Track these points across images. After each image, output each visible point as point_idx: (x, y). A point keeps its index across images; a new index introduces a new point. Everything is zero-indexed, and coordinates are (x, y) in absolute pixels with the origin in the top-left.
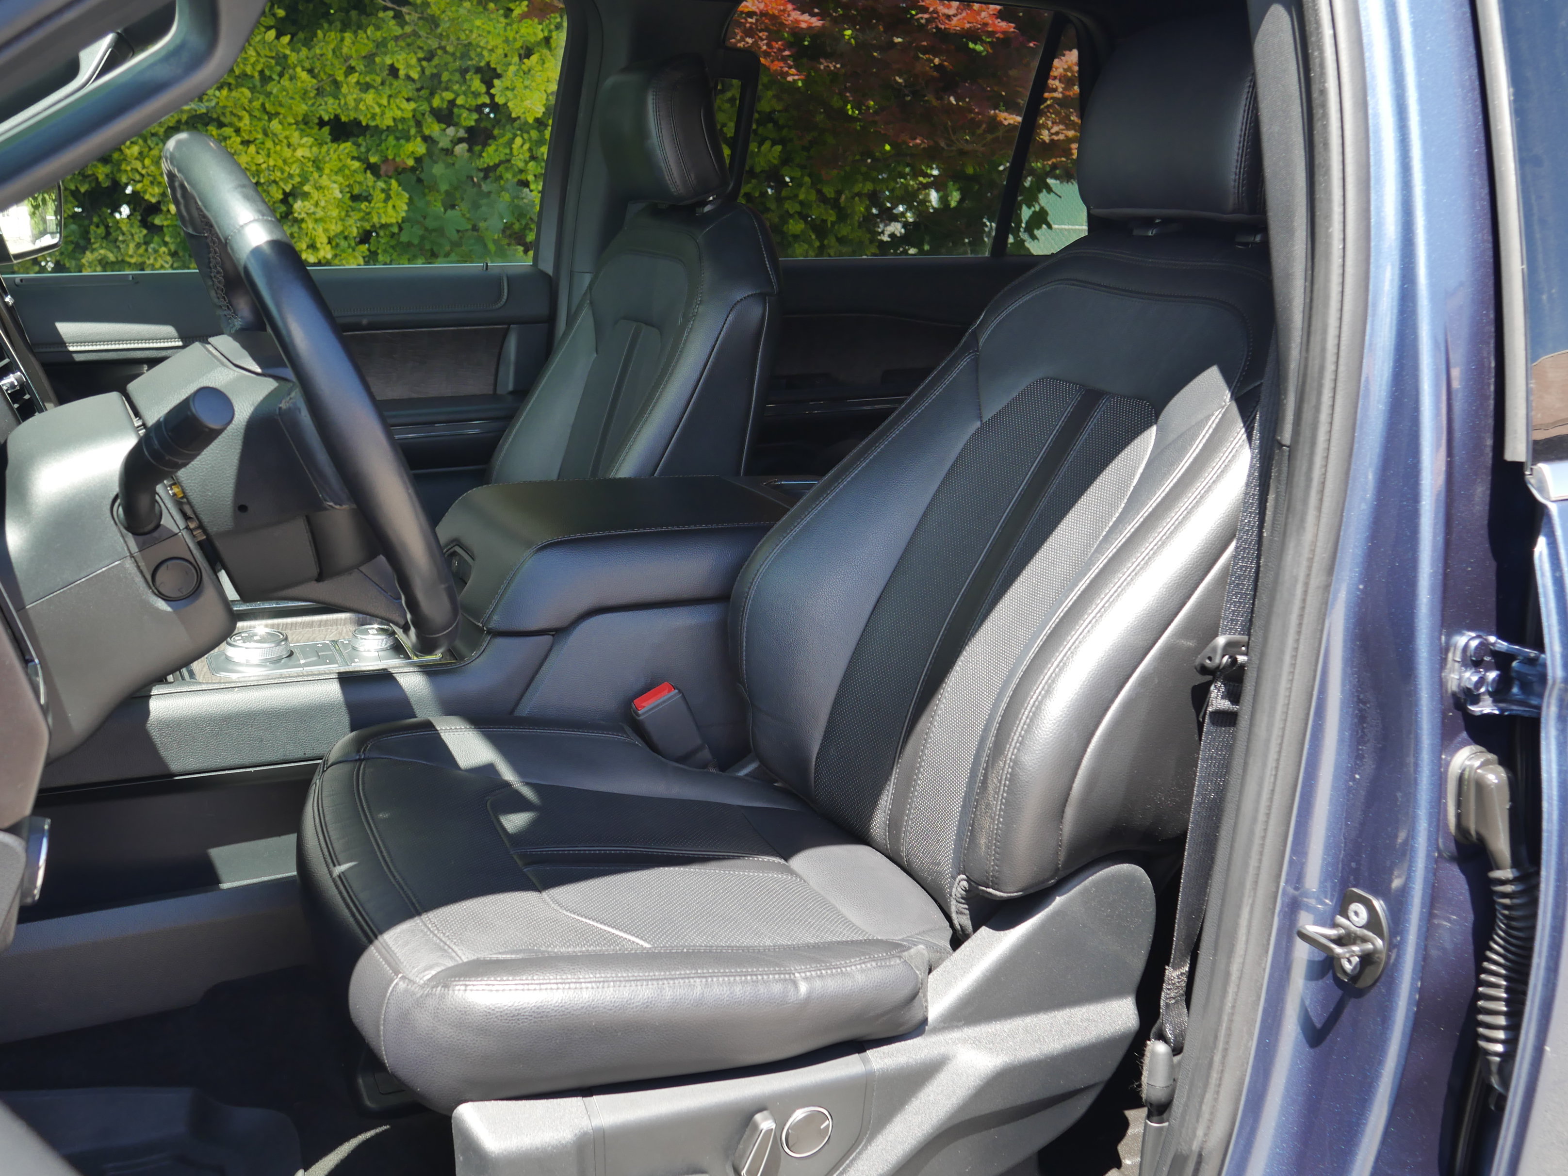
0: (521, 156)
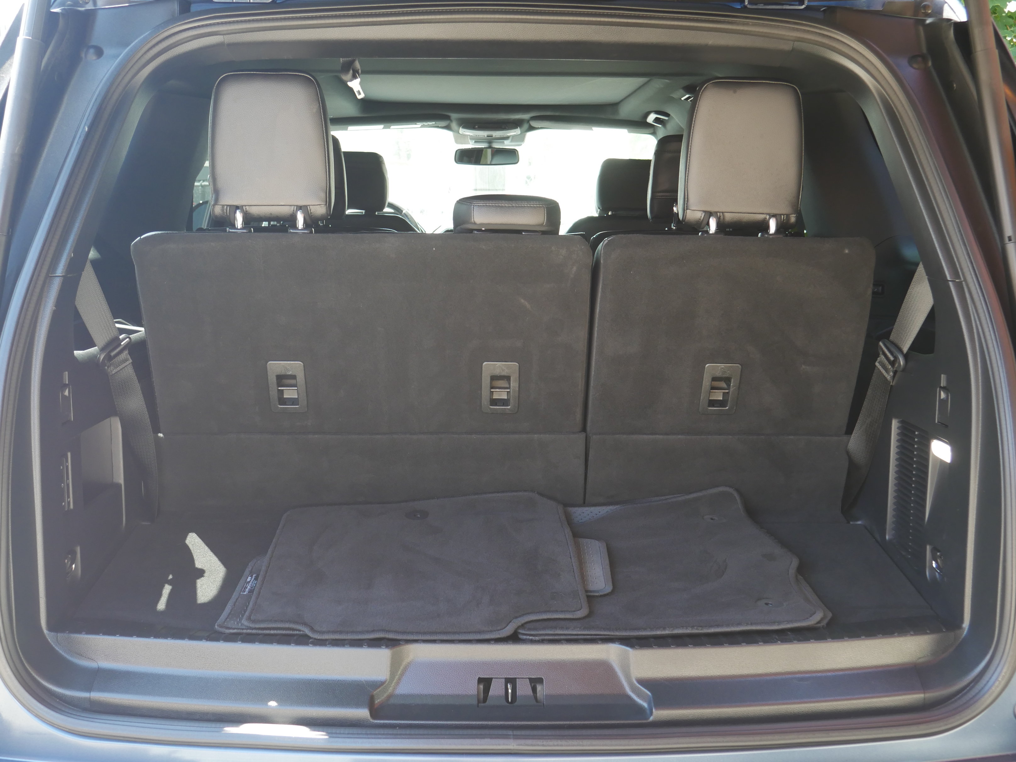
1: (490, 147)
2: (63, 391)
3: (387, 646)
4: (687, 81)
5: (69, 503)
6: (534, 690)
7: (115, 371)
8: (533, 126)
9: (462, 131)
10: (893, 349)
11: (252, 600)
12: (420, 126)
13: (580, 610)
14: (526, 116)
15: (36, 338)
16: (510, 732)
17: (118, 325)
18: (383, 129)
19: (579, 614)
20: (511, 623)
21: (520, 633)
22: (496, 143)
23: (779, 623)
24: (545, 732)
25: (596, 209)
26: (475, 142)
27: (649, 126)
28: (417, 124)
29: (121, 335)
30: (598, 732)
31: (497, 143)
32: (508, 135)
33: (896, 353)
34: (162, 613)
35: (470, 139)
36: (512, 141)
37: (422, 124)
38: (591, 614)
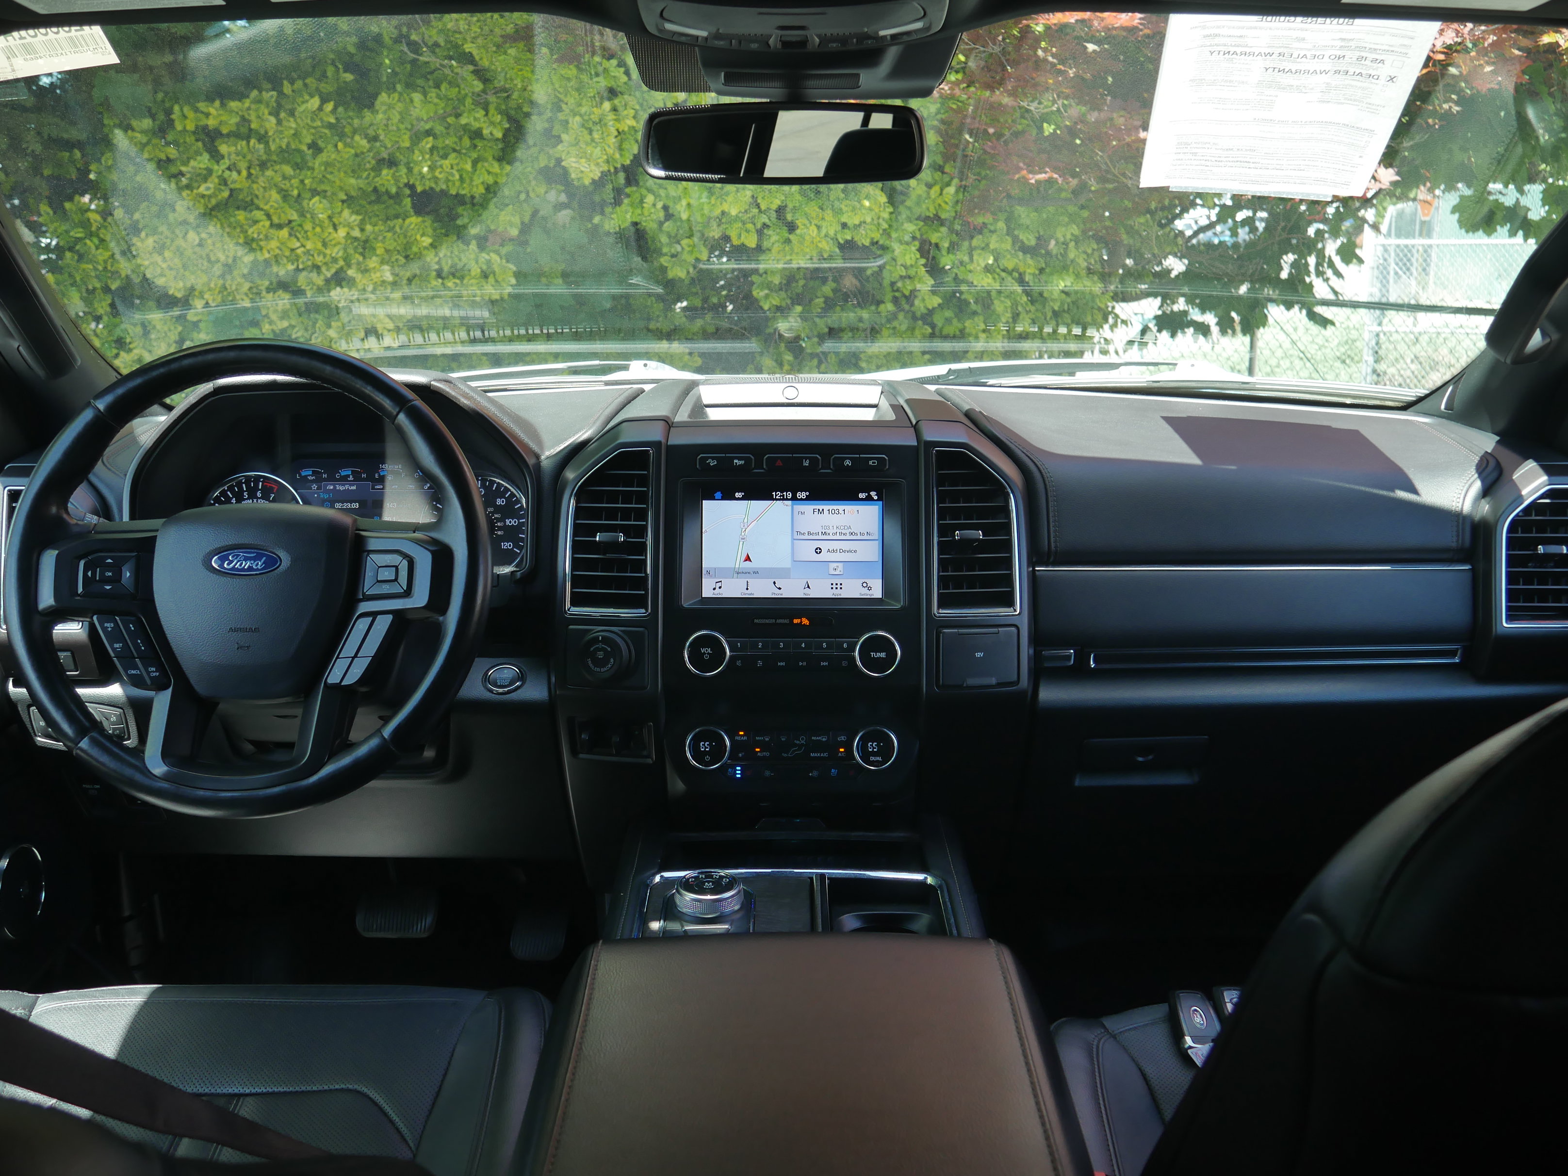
0: (654, 217)
26: (730, 79)
35: (705, 65)
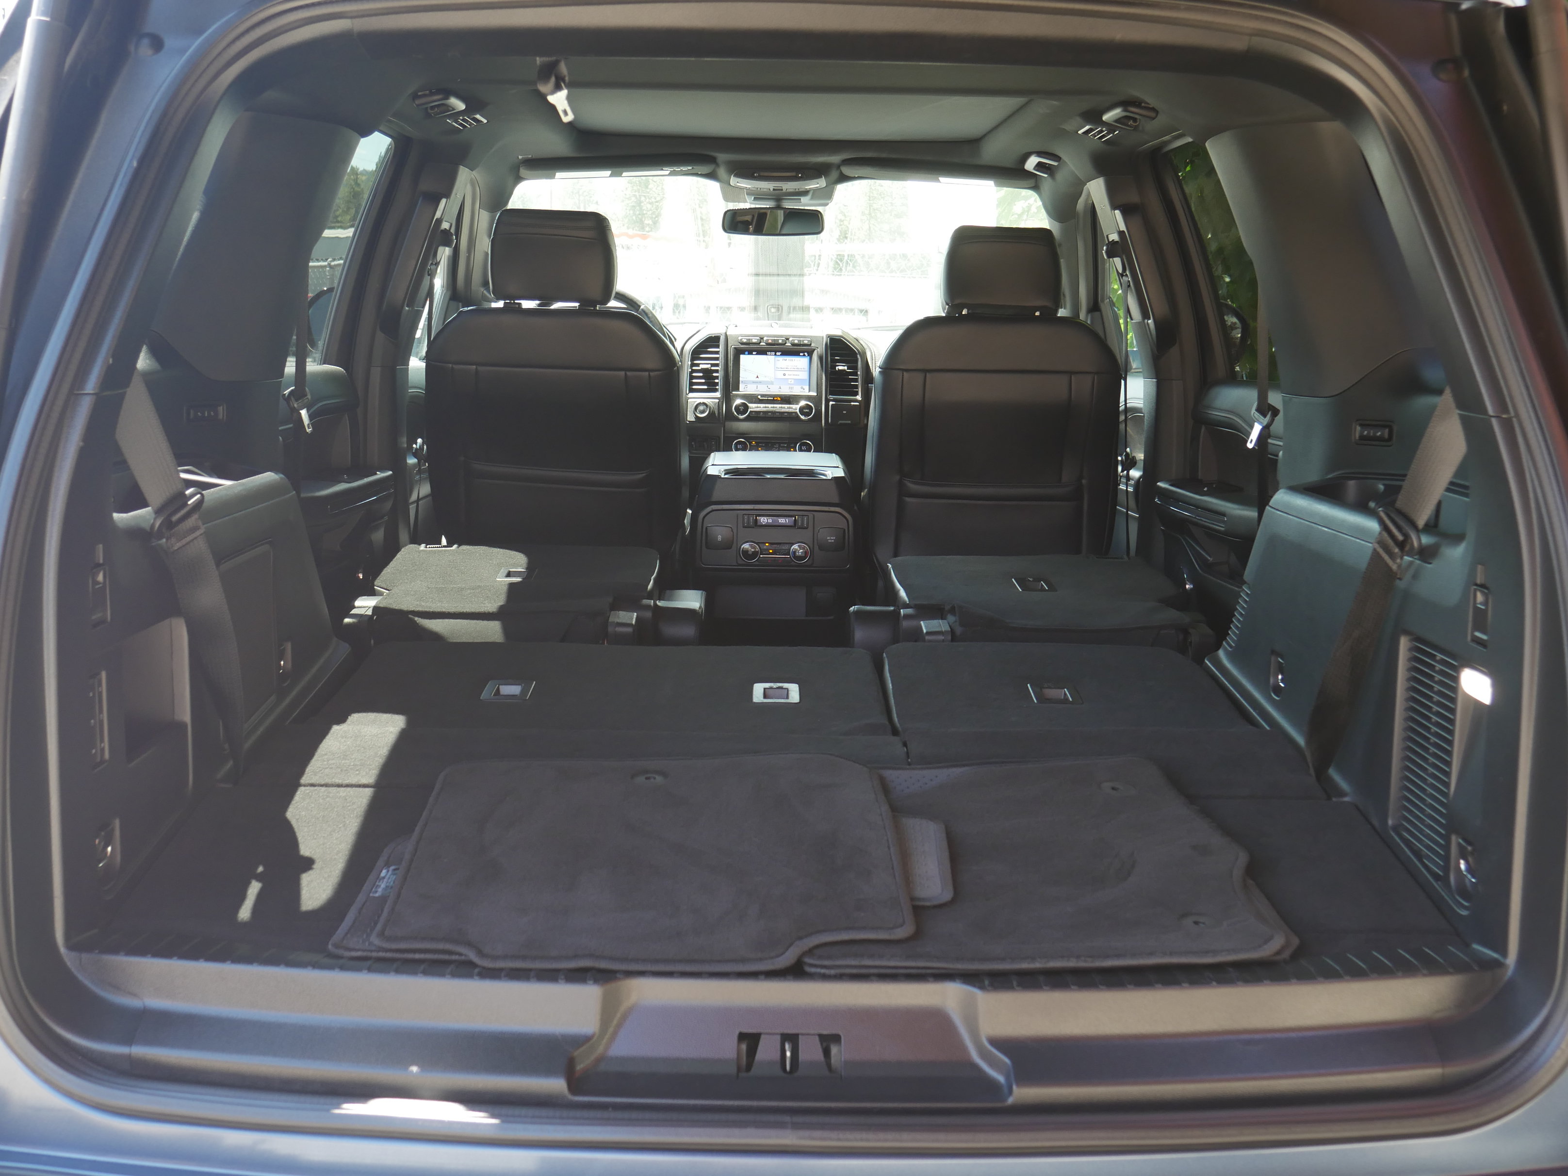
1: (779, 207)
2: (95, 575)
3: (596, 981)
4: (1086, 103)
5: (103, 750)
6: (827, 1052)
7: (179, 545)
8: (846, 174)
9: (734, 181)
10: (1401, 523)
11: (387, 906)
12: (667, 173)
13: (902, 926)
14: (835, 159)
15: (53, 490)
16: (787, 1118)
17: (184, 476)
18: (610, 177)
19: (901, 933)
20: (792, 948)
21: (805, 963)
22: (786, 201)
23: (1215, 952)
24: (842, 1119)
25: (942, 304)
26: (755, 199)
27: (1029, 175)
28: (664, 169)
29: (188, 488)
30: (925, 1120)
31: (789, 201)
32: (807, 189)
33: (1407, 528)
34: (245, 924)
35: (747, 194)
36: (812, 199)
37: (672, 170)
38: (918, 935)
